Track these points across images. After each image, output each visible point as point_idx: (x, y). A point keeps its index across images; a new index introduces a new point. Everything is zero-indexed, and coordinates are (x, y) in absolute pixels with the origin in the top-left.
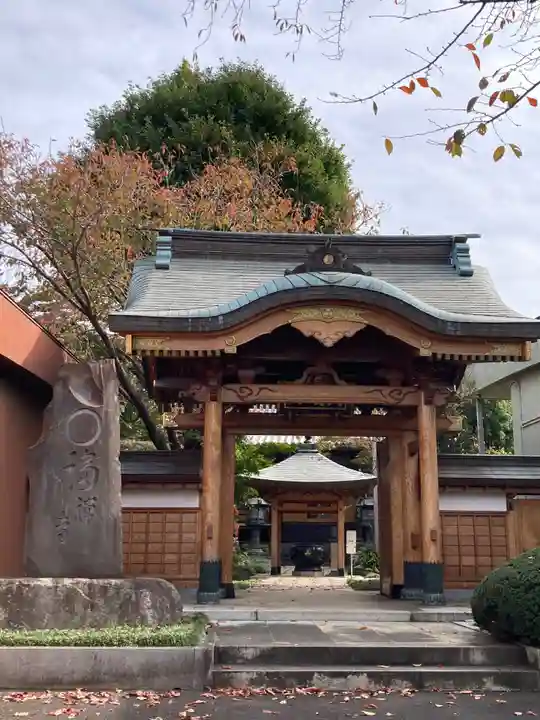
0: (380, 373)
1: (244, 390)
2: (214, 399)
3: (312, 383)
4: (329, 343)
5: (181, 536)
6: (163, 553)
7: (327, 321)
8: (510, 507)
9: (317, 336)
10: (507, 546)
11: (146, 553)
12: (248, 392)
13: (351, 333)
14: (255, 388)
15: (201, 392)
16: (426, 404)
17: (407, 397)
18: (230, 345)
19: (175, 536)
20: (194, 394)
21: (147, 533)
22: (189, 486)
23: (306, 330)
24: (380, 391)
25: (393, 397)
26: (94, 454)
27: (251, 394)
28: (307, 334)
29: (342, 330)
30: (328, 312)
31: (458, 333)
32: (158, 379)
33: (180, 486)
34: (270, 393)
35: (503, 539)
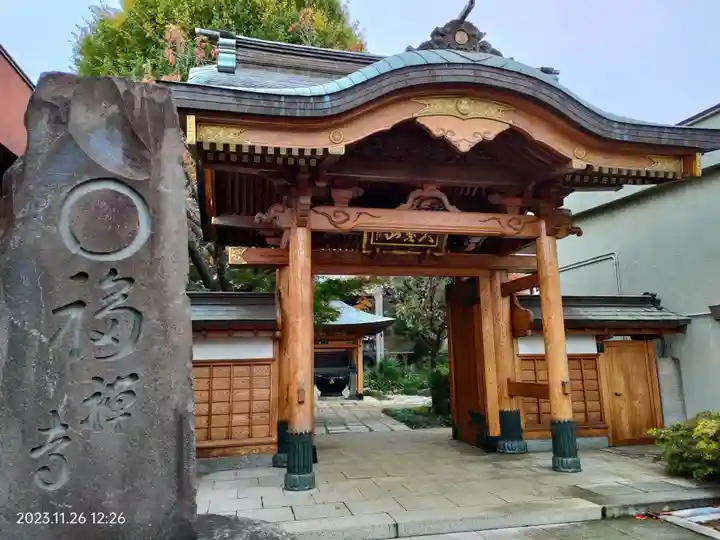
0: (495, 199)
1: (340, 214)
2: (302, 224)
3: (419, 208)
4: (464, 147)
5: (251, 393)
6: (230, 413)
7: (463, 117)
8: (600, 349)
9: (448, 136)
10: (598, 390)
11: (209, 415)
12: (344, 217)
13: (491, 137)
14: (353, 212)
15: (282, 217)
16: (548, 235)
17: (527, 226)
18: (336, 142)
19: (245, 394)
20: (275, 218)
21: (210, 390)
22: (262, 334)
23: (436, 127)
24: (498, 220)
25: (511, 226)
26: (131, 280)
27: (348, 220)
28: (437, 132)
29: (482, 130)
30: (465, 105)
31: (626, 138)
32: (217, 215)
33: (251, 334)
34: (371, 220)
35: (595, 382)
